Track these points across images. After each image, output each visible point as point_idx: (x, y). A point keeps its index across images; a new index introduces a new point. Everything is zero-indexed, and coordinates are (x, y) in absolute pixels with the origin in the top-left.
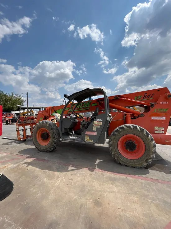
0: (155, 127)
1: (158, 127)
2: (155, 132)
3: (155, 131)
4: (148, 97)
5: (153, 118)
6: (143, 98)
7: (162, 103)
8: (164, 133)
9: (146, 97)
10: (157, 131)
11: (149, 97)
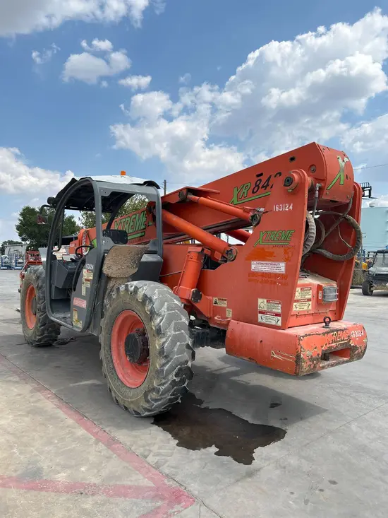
0: (260, 301)
1: (265, 300)
2: (260, 320)
3: (260, 315)
4: (266, 187)
5: (256, 266)
6: (253, 192)
7: (277, 209)
8: (279, 324)
9: (261, 186)
10: (263, 316)
11: (268, 185)
